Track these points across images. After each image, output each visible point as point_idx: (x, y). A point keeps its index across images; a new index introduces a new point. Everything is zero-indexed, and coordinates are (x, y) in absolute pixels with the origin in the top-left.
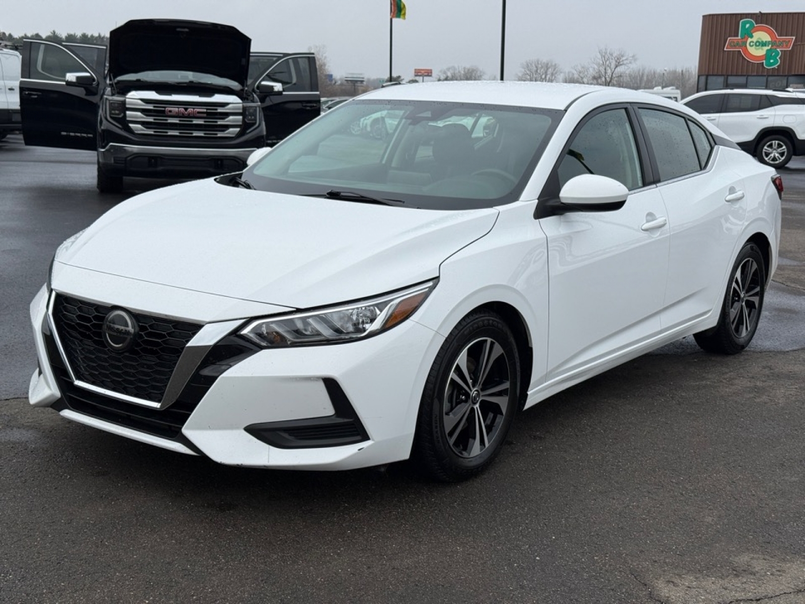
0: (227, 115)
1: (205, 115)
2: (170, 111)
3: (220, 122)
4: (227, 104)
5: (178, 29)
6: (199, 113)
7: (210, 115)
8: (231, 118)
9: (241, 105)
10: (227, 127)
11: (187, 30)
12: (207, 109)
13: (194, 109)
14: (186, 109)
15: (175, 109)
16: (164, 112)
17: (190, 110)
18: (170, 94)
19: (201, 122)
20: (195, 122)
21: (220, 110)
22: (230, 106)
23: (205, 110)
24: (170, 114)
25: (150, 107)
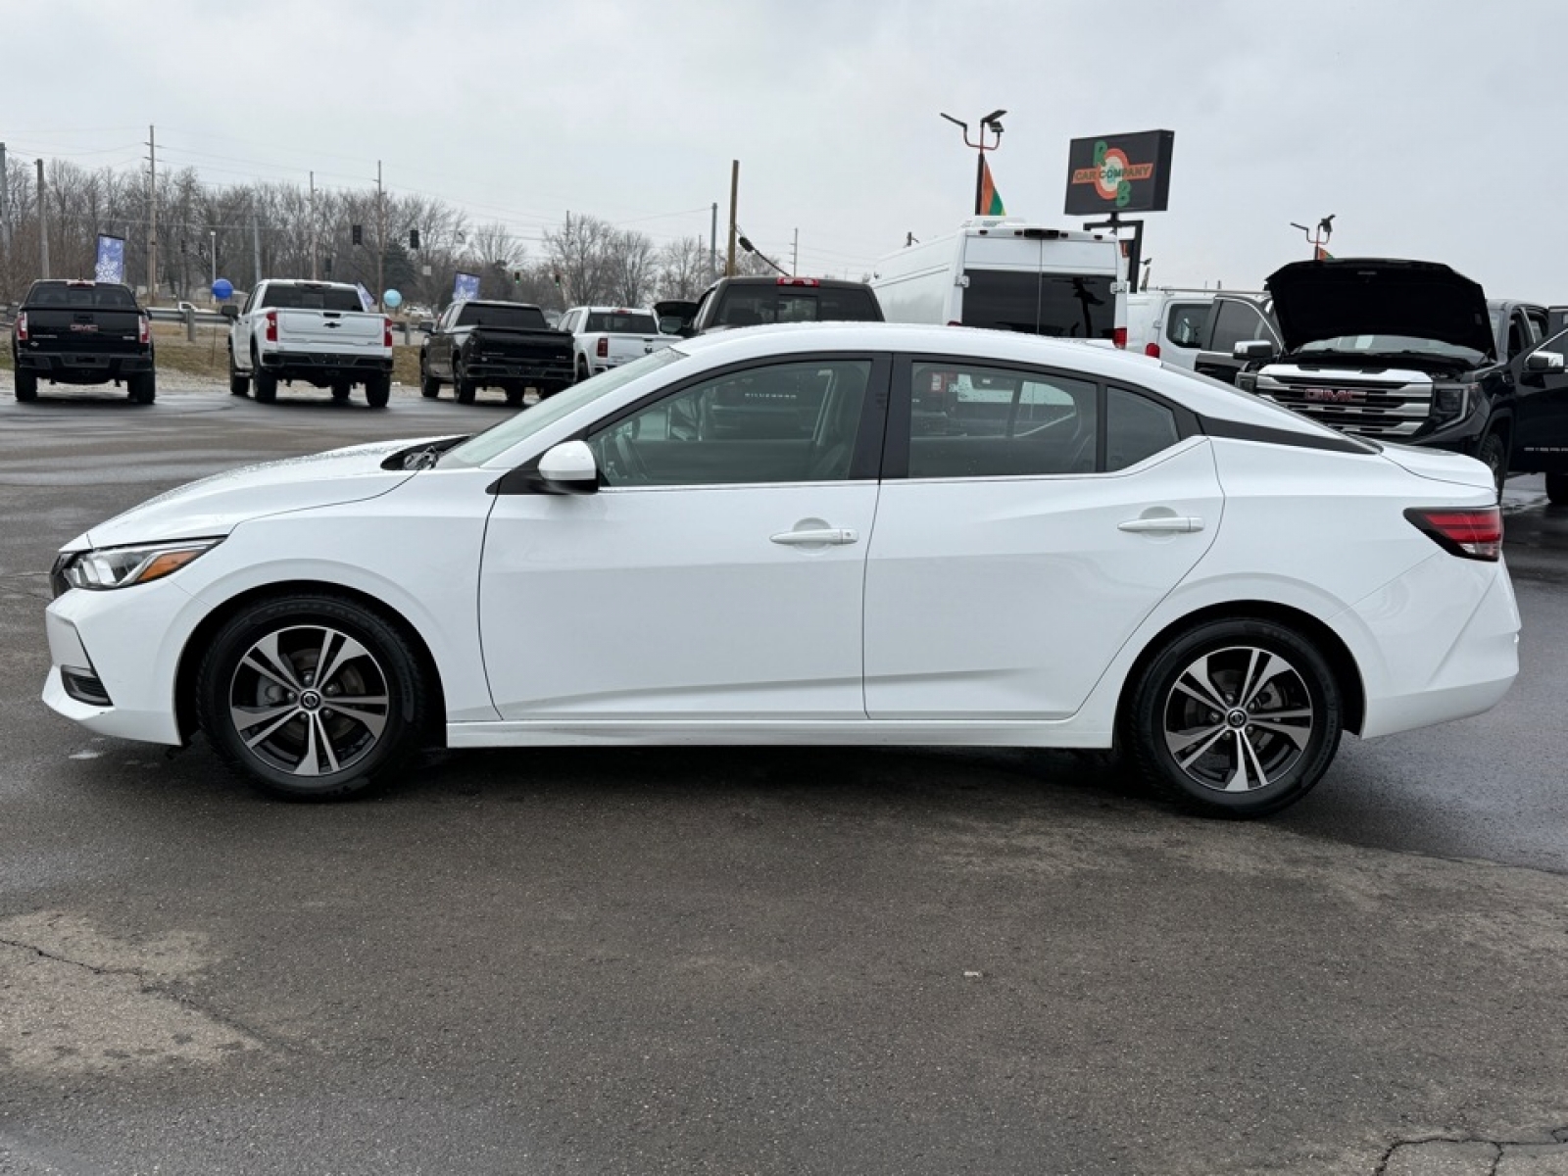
0: (1402, 400)
1: (1364, 400)
2: (1312, 394)
3: (1389, 412)
4: (1404, 384)
5: (1360, 273)
6: (1354, 396)
7: (1371, 400)
8: (1407, 405)
9: (1430, 386)
10: (1401, 419)
11: (1373, 273)
12: (1368, 392)
13: (1347, 390)
14: (1335, 391)
15: (1318, 391)
16: (1302, 395)
17: (1342, 392)
18: (1317, 369)
19: (1358, 411)
20: (1349, 410)
21: (1391, 393)
22: (1408, 387)
23: (1364, 393)
24: (1310, 397)
25: (1286, 388)
